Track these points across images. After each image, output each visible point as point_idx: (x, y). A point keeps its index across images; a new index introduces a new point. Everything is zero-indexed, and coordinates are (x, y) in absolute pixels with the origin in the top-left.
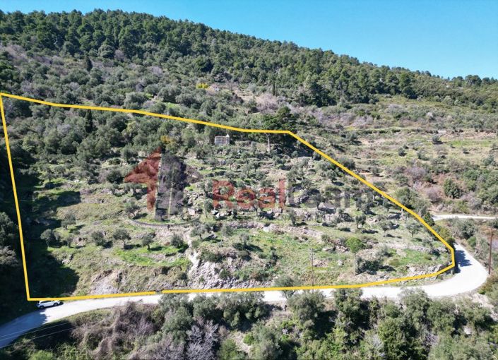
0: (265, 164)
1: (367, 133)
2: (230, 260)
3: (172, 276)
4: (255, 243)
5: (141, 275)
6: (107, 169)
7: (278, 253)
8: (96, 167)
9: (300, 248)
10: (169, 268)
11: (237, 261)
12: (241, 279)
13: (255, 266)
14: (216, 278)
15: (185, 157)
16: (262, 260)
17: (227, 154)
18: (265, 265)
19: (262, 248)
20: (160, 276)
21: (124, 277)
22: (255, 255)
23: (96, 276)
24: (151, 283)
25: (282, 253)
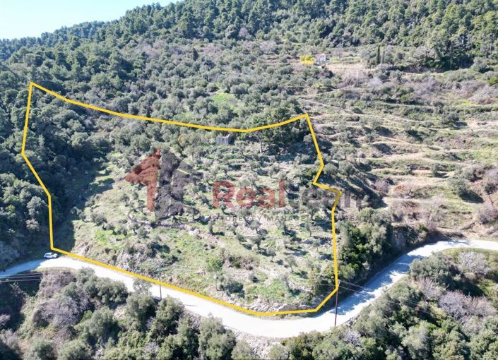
0: (245, 167)
1: (482, 111)
2: (139, 254)
3: (109, 256)
4: (169, 244)
5: (97, 250)
7: (180, 256)
9: (200, 256)
10: (110, 250)
11: (143, 256)
12: (140, 270)
13: (153, 263)
14: (128, 265)
16: (161, 259)
19: (171, 249)
20: (105, 254)
21: (90, 249)
22: (158, 255)
23: (82, 244)
24: (99, 257)
25: (184, 256)
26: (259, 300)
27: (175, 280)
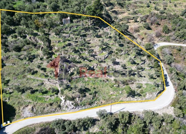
0: (88, 35)
2: (77, 99)
3: (55, 106)
4: (87, 87)
5: (41, 107)
6: (12, 42)
7: (97, 90)
8: (5, 41)
9: (105, 86)
10: (53, 103)
11: (80, 99)
12: (83, 106)
13: (88, 99)
14: (73, 106)
15: (49, 33)
16: (90, 96)
17: (70, 30)
18: (91, 98)
19: (90, 89)
20: (49, 107)
21: (34, 108)
22: (87, 94)
23: (22, 108)
24: (46, 110)
25: (98, 89)
26: (148, 94)
27: (103, 102)
